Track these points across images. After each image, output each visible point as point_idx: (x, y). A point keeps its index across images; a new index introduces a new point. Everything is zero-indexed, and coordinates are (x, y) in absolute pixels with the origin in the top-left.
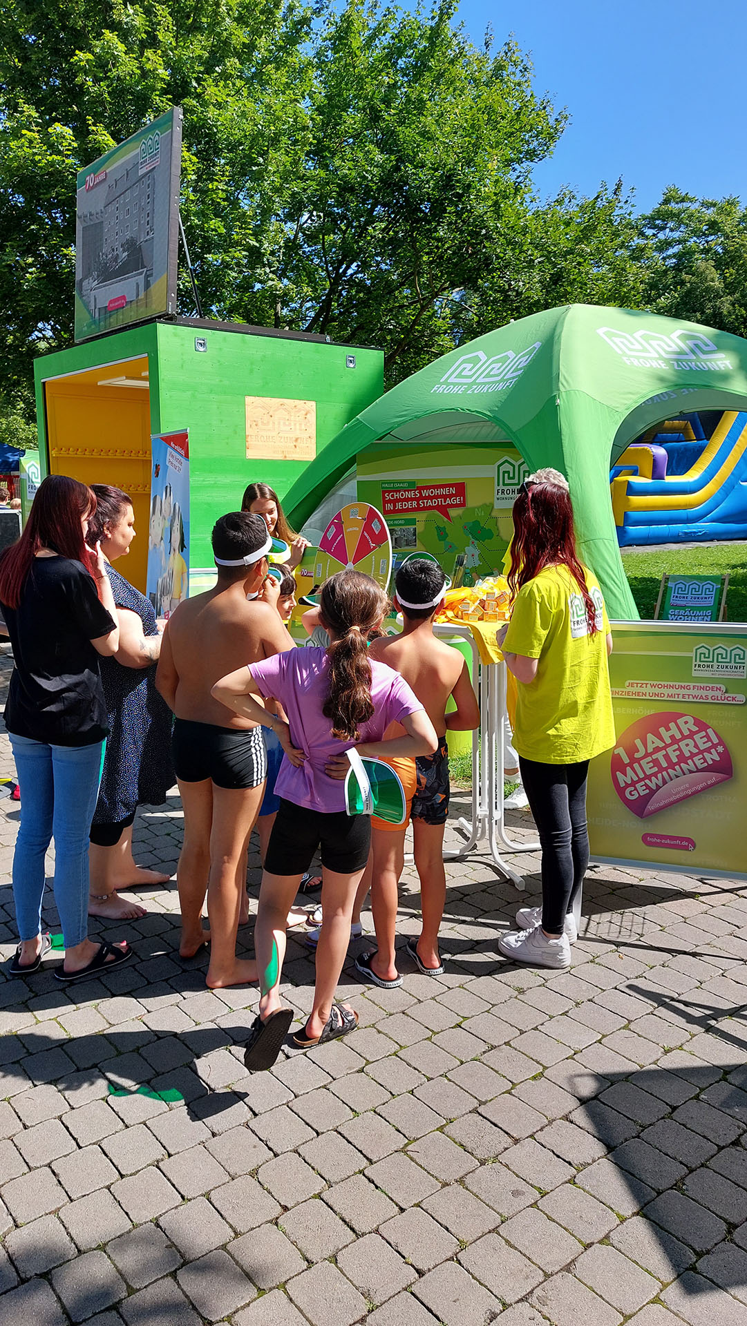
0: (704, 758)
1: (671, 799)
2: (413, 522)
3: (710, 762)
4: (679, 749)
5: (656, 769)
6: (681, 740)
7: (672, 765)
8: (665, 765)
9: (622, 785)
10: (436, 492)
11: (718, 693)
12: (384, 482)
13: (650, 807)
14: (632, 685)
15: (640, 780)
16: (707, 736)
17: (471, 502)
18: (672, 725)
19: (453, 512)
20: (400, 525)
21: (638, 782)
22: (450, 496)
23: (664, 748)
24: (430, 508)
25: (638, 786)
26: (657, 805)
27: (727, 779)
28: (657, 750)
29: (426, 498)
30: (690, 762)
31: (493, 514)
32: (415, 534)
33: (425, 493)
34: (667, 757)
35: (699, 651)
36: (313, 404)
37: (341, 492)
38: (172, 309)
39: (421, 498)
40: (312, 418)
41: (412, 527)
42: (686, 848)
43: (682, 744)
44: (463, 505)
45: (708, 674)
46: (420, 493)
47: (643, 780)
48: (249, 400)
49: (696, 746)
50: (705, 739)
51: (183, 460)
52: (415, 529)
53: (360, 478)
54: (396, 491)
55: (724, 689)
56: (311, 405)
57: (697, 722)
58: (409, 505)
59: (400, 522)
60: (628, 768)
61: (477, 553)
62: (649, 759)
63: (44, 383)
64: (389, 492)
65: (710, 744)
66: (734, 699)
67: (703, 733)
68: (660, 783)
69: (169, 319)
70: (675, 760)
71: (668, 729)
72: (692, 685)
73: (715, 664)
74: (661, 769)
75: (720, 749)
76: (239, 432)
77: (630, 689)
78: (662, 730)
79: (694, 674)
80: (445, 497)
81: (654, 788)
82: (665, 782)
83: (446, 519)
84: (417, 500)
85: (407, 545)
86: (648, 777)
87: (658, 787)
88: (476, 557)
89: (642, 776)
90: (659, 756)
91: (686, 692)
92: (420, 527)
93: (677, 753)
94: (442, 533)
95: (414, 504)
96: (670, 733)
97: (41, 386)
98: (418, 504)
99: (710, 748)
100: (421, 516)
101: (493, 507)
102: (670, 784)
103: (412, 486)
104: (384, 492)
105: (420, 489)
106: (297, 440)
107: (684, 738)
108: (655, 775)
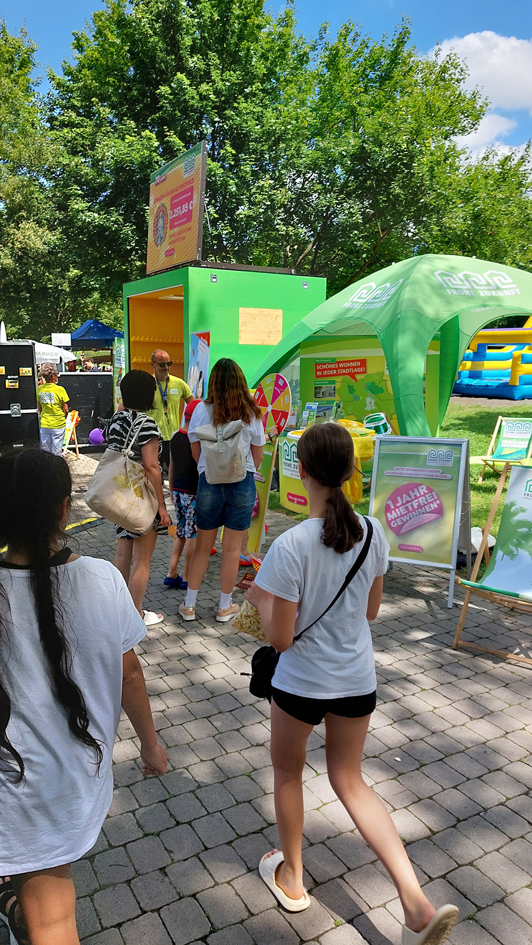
0: (430, 506)
1: (413, 527)
2: (334, 382)
3: (433, 509)
4: (418, 502)
5: (406, 512)
6: (419, 497)
7: (414, 510)
8: (411, 510)
9: (390, 519)
10: (348, 365)
11: (438, 474)
12: (316, 359)
13: (403, 531)
14: (397, 469)
15: (399, 517)
16: (432, 495)
17: (369, 371)
18: (416, 490)
19: (358, 377)
20: (326, 384)
21: (397, 518)
22: (357, 367)
23: (411, 501)
24: (344, 374)
25: (397, 520)
26: (406, 530)
27: (438, 517)
28: (408, 502)
29: (342, 368)
30: (423, 508)
31: (384, 378)
32: (334, 390)
33: (341, 365)
34: (412, 506)
35: (431, 452)
36: (281, 311)
37: (292, 364)
38: (198, 257)
39: (339, 368)
40: (280, 320)
41: (333, 386)
42: (418, 552)
43: (420, 499)
44: (365, 372)
45: (435, 464)
46: (338, 365)
47: (400, 517)
48: (241, 310)
49: (427, 500)
50: (431, 497)
51: (207, 347)
52: (335, 387)
53: (302, 356)
54: (324, 364)
55: (441, 472)
56: (280, 312)
57: (428, 488)
58: (331, 372)
59: (326, 382)
60: (393, 511)
61: (373, 402)
62: (404, 507)
63: (128, 298)
64: (320, 364)
65: (433, 499)
66: (446, 477)
67: (430, 494)
68: (408, 519)
69: (197, 264)
70: (416, 507)
71: (414, 492)
72: (426, 469)
73: (438, 459)
74: (409, 512)
75: (438, 502)
76: (235, 329)
77: (396, 471)
78: (411, 492)
79: (427, 464)
80: (354, 368)
81: (405, 521)
82: (410, 519)
83: (354, 381)
84: (337, 369)
85: (330, 396)
86: (403, 516)
87: (407, 521)
88: (373, 404)
89: (399, 515)
90: (409, 505)
91: (423, 473)
92: (338, 386)
93: (418, 504)
94: (351, 389)
95: (335, 372)
96: (415, 494)
97: (126, 300)
98: (337, 372)
99: (433, 501)
100: (338, 379)
101: (384, 374)
102: (413, 519)
103: (333, 361)
104: (316, 365)
105: (338, 363)
106: (270, 333)
107: (421, 496)
108: (406, 515)
